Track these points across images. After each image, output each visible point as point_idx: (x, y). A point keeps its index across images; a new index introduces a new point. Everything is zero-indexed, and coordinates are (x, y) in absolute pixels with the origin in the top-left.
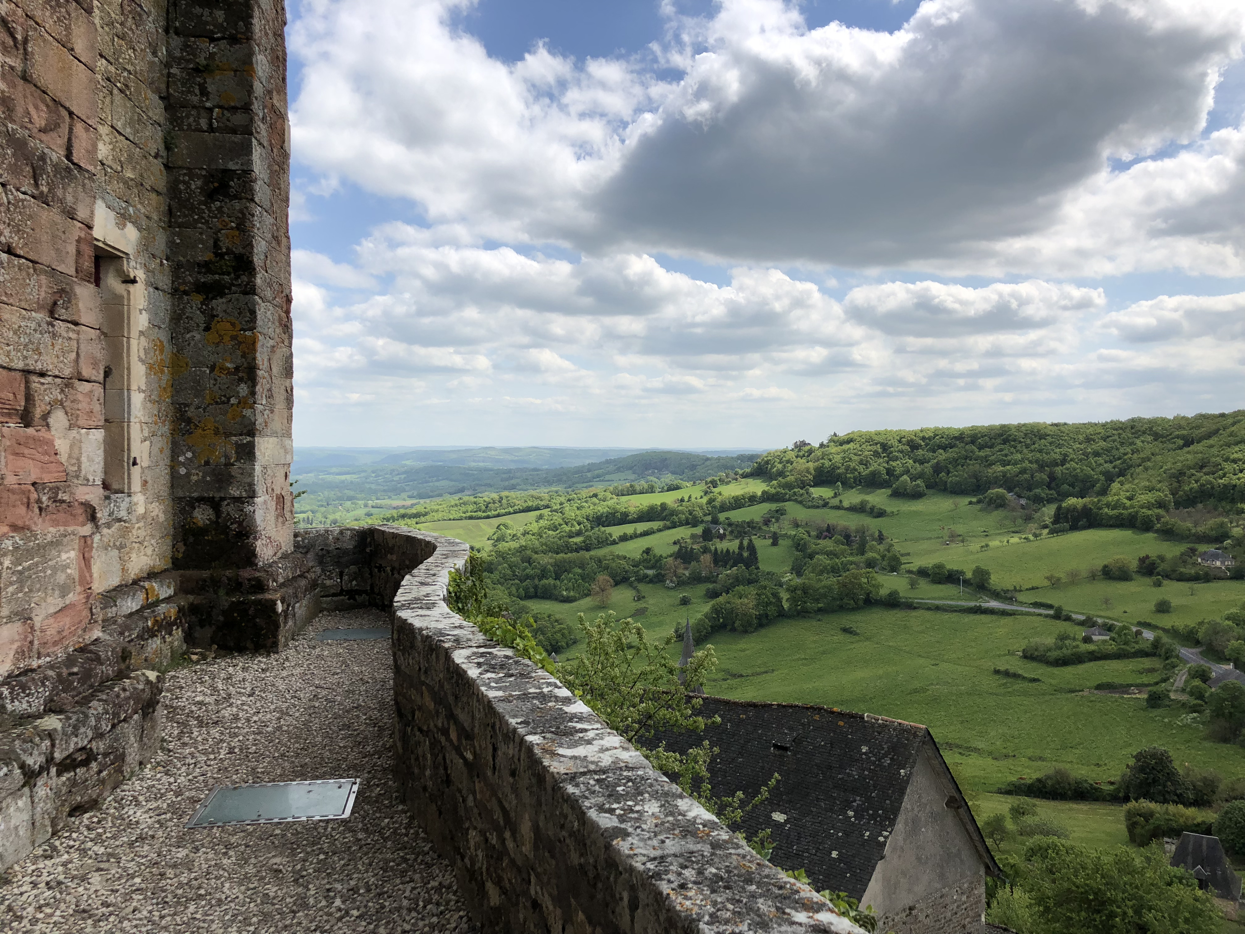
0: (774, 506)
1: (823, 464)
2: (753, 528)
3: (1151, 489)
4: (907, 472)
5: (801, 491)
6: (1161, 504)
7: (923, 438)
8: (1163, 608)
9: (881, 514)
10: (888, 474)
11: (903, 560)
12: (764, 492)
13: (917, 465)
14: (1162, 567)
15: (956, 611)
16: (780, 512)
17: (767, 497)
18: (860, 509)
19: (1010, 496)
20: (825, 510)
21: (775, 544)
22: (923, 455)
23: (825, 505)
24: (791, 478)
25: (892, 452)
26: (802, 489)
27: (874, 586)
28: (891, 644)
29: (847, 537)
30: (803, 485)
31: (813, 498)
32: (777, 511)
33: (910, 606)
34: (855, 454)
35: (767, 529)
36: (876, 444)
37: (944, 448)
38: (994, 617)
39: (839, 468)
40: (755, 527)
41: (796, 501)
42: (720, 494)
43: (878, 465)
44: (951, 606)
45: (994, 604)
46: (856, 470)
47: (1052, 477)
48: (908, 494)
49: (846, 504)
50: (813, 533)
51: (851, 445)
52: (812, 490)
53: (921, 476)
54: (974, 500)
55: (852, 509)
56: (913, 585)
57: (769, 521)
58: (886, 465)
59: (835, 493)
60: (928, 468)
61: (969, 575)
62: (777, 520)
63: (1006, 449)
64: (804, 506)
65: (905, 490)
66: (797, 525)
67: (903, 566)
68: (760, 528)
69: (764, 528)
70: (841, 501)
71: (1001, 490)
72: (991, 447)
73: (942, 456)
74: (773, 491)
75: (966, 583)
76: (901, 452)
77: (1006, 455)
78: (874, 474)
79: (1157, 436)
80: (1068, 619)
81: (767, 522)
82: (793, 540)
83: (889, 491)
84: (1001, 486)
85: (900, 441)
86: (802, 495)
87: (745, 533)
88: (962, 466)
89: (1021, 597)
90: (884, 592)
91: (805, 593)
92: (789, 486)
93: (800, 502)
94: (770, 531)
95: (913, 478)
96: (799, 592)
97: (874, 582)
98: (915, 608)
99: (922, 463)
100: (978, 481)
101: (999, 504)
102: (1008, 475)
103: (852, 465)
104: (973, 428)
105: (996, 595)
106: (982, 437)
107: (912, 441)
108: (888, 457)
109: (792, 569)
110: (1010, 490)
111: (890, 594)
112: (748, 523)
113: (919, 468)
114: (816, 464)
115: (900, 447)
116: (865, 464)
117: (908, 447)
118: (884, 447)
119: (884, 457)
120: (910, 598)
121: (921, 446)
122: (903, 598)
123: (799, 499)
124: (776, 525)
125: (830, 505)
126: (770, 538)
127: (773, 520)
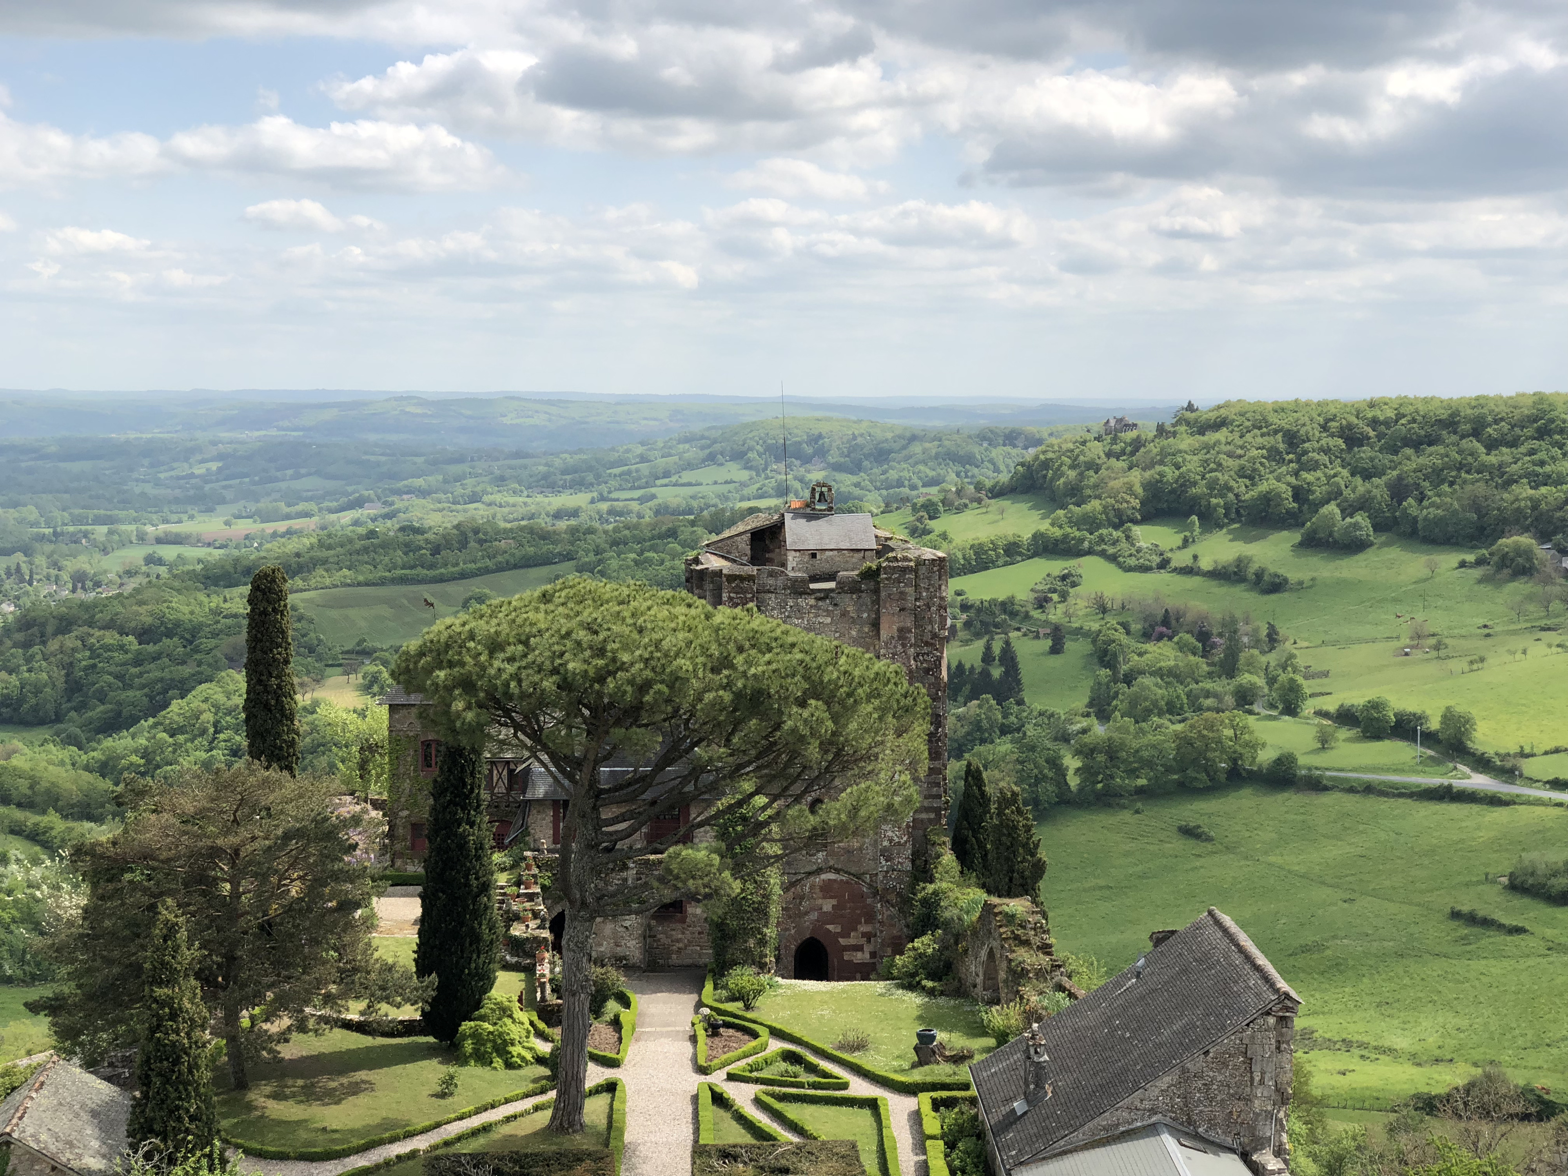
0: (1057, 566)
1: (1162, 474)
2: (1013, 614)
4: (1336, 495)
5: (1116, 534)
7: (1374, 423)
9: (1277, 586)
10: (1295, 497)
11: (1310, 689)
12: (1037, 536)
13: (1358, 480)
15: (1401, 795)
16: (1070, 580)
17: (1042, 547)
18: (1231, 575)
19: (1542, 552)
20: (1164, 576)
21: (1056, 649)
22: (1372, 459)
23: (1164, 564)
24: (1094, 506)
25: (1305, 452)
26: (1116, 527)
27: (1247, 744)
28: (1272, 859)
29: (1203, 636)
30: (1120, 520)
31: (1139, 551)
32: (1064, 578)
33: (1315, 785)
34: (1230, 455)
35: (1043, 617)
36: (1276, 432)
37: (1418, 444)
38: (1475, 808)
39: (1195, 484)
40: (1017, 613)
41: (1103, 554)
42: (944, 536)
43: (1277, 480)
44: (1394, 786)
45: (1479, 781)
46: (1230, 489)
48: (1336, 542)
49: (1205, 564)
50: (1136, 627)
51: (1221, 435)
52: (1137, 531)
53: (1363, 504)
54: (1470, 558)
55: (1218, 575)
56: (1324, 742)
57: (1047, 600)
58: (1293, 480)
59: (1185, 540)
60: (1378, 488)
61: (1434, 724)
62: (1064, 597)
63: (1544, 449)
64: (1120, 566)
65: (1331, 534)
66: (1103, 609)
67: (1308, 702)
68: (1027, 616)
69: (1036, 614)
70: (1195, 557)
71: (1525, 540)
72: (1514, 443)
73: (1412, 462)
74: (1057, 532)
75: (1430, 738)
76: (1326, 451)
77: (1542, 463)
78: (1267, 499)
81: (1042, 603)
82: (1094, 642)
83: (1296, 537)
84: (1526, 529)
85: (1324, 428)
86: (1115, 542)
87: (997, 626)
88: (1451, 484)
89: (1530, 769)
90: (1266, 757)
91: (1111, 758)
92: (1091, 523)
93: (1113, 559)
94: (1047, 622)
95: (1348, 510)
96: (1101, 758)
97: (1247, 737)
98: (1326, 789)
99: (1367, 476)
100: (1481, 516)
101: (1518, 567)
102: (1543, 506)
103: (1223, 477)
104: (1479, 402)
105: (1482, 764)
106: (1496, 422)
107: (1350, 427)
108: (1298, 461)
109: (1090, 705)
110: (1544, 537)
111: (1279, 761)
112: (1003, 604)
113: (1361, 486)
114: (1148, 474)
115: (1323, 442)
116: (1250, 476)
117: (1340, 442)
118: (1293, 439)
119: (1291, 461)
120: (1317, 768)
121: (1369, 438)
122: (1304, 767)
123: (1111, 551)
124: (1061, 608)
125: (1173, 564)
126: (1046, 636)
127: (1055, 597)
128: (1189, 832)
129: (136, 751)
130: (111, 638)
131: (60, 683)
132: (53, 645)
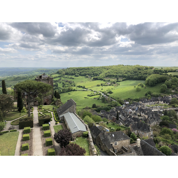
0: (60, 78)
3: (103, 75)
4: (77, 73)
6: (104, 77)
7: (79, 69)
8: (102, 89)
9: (74, 79)
11: (76, 85)
12: (58, 76)
14: (103, 85)
15: (81, 91)
18: (71, 78)
19: (89, 76)
22: (79, 71)
29: (69, 82)
30: (64, 75)
33: (76, 91)
34: (70, 71)
37: (81, 70)
39: (68, 72)
42: (52, 76)
43: (73, 72)
45: (86, 90)
46: (70, 73)
47: (93, 74)
48: (77, 76)
49: (69, 77)
50: (65, 82)
51: (70, 69)
54: (85, 77)
56: (77, 88)
60: (79, 73)
61: (83, 86)
63: (88, 70)
64: (64, 78)
66: (63, 80)
71: (88, 75)
73: (81, 71)
74: (60, 76)
75: (83, 87)
79: (105, 68)
80: (93, 91)
81: (59, 80)
82: (62, 83)
83: (75, 76)
87: (56, 82)
88: (83, 72)
89: (88, 89)
90: (73, 89)
92: (62, 75)
96: (63, 90)
100: (85, 74)
101: (87, 77)
102: (89, 73)
104: (85, 67)
105: (86, 89)
107: (77, 69)
109: (62, 86)
110: (89, 75)
112: (56, 80)
114: (65, 72)
118: (74, 70)
125: (67, 78)
126: (59, 82)
128: (69, 94)
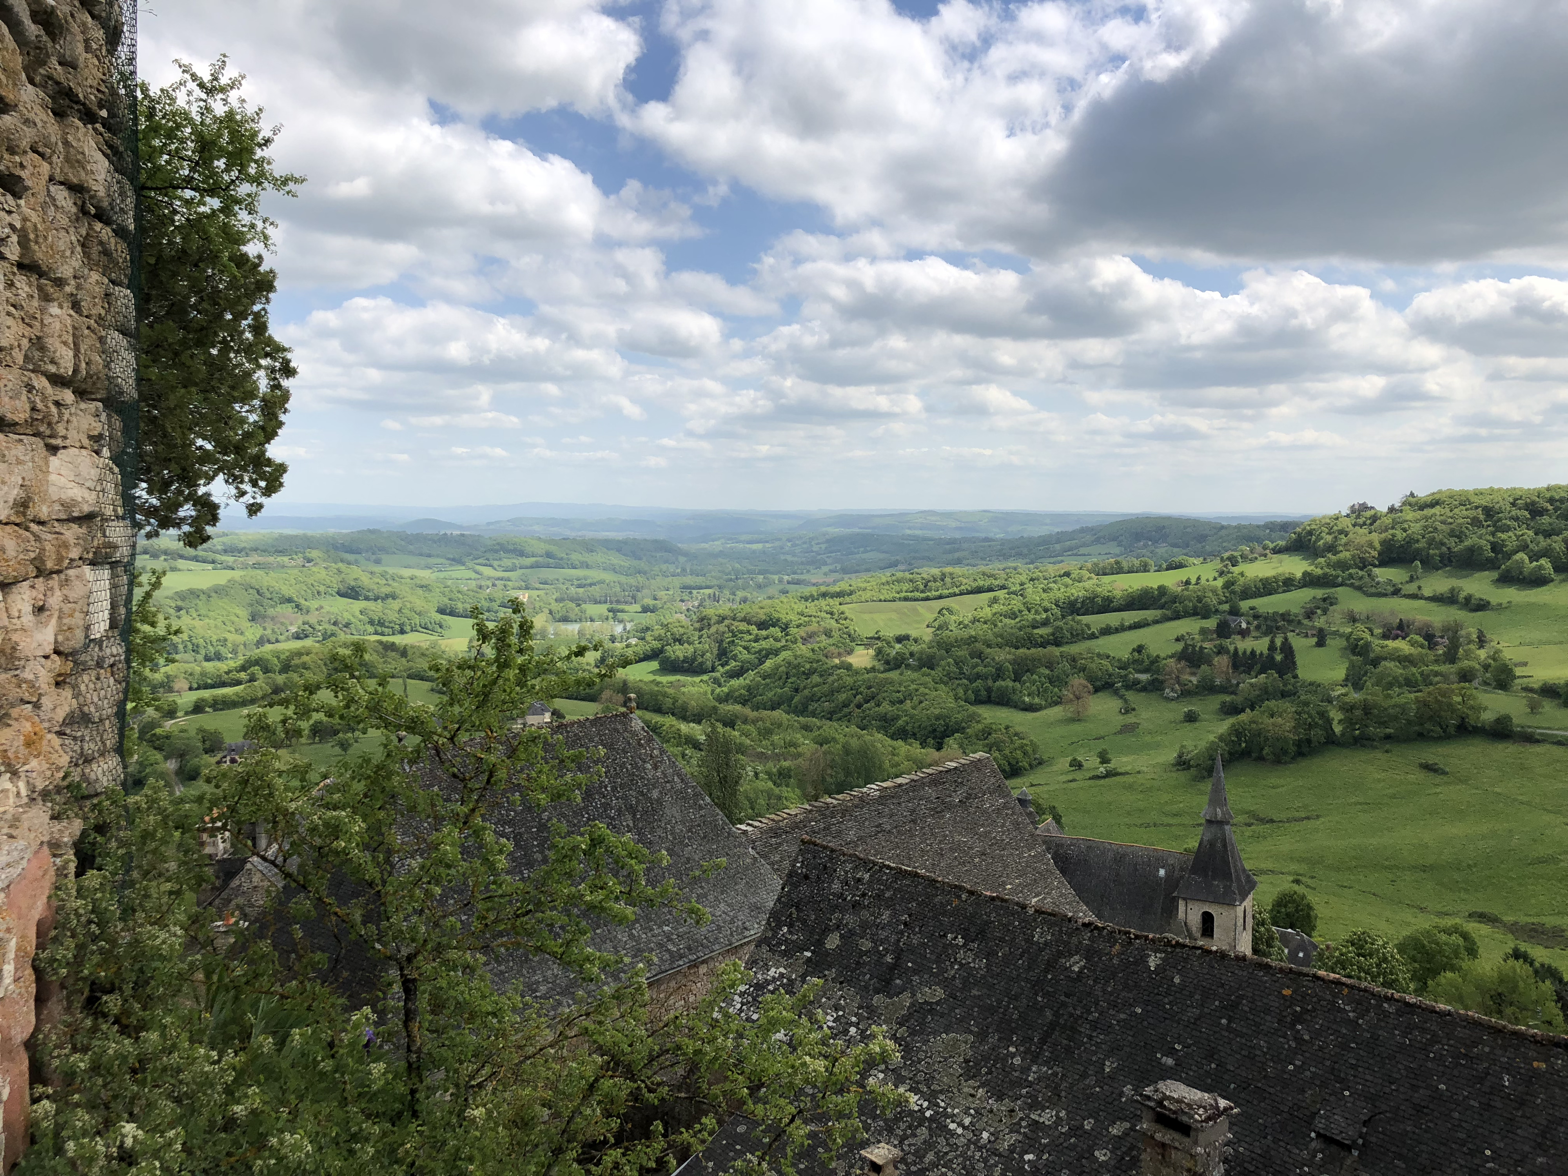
0: (1319, 593)
1: (1393, 535)
2: (1290, 622)
4: (1524, 548)
5: (1361, 573)
7: (1551, 500)
9: (1482, 606)
10: (1493, 549)
11: (1518, 671)
12: (1305, 574)
13: (1541, 538)
16: (1328, 602)
17: (1309, 581)
18: (1449, 599)
20: (1396, 599)
21: (1321, 644)
22: (1550, 524)
23: (1396, 592)
24: (1345, 555)
25: (1500, 520)
26: (1362, 569)
27: (1472, 708)
28: (1497, 790)
29: (1430, 637)
30: (1363, 564)
31: (1378, 583)
32: (1324, 600)
33: (1529, 739)
34: (1443, 523)
35: (1310, 624)
36: (1477, 508)
39: (1418, 541)
40: (1292, 621)
41: (1352, 585)
42: (1242, 574)
43: (1480, 539)
46: (1443, 544)
48: (1524, 578)
49: (1427, 592)
50: (1378, 631)
51: (1437, 510)
52: (1377, 571)
53: (1546, 553)
55: (1436, 599)
56: (1534, 708)
57: (1313, 613)
58: (1491, 538)
59: (1412, 577)
60: (1557, 543)
62: (1325, 611)
64: (1365, 593)
65: (1521, 573)
66: (1353, 619)
67: (1517, 681)
68: (1299, 622)
69: (1306, 622)
70: (1419, 588)
74: (1319, 571)
76: (1516, 519)
78: (1471, 550)
81: (1310, 614)
82: (1348, 639)
83: (1495, 575)
85: (1513, 504)
86: (1361, 578)
87: (1278, 628)
90: (1488, 717)
91: (1366, 714)
92: (1342, 565)
93: (1359, 588)
94: (1313, 627)
95: (1535, 557)
96: (1358, 713)
97: (1472, 702)
98: (1538, 741)
99: (1547, 535)
103: (1438, 537)
107: (1533, 503)
108: (1494, 526)
109: (1347, 679)
111: (1498, 721)
112: (1282, 615)
113: (1543, 543)
114: (1383, 535)
115: (1513, 513)
116: (1460, 536)
117: (1526, 513)
118: (1489, 512)
119: (1488, 526)
120: (1529, 727)
121: (1547, 510)
122: (1518, 726)
123: (1357, 583)
124: (1323, 619)
125: (1403, 592)
126: (1313, 636)
127: (1319, 611)
128: (1429, 768)
129: (744, 688)
130: (743, 626)
131: (716, 652)
132: (713, 629)
